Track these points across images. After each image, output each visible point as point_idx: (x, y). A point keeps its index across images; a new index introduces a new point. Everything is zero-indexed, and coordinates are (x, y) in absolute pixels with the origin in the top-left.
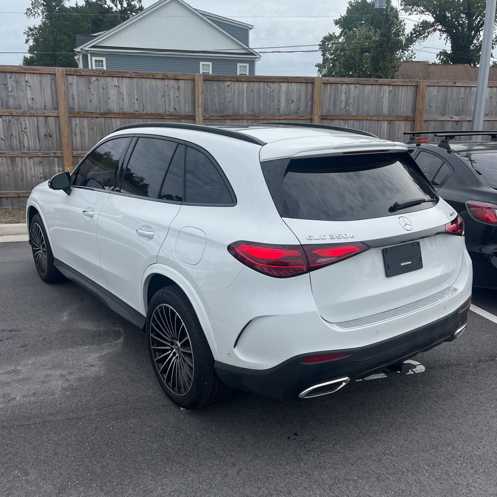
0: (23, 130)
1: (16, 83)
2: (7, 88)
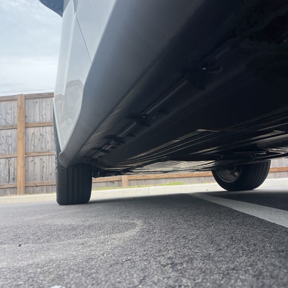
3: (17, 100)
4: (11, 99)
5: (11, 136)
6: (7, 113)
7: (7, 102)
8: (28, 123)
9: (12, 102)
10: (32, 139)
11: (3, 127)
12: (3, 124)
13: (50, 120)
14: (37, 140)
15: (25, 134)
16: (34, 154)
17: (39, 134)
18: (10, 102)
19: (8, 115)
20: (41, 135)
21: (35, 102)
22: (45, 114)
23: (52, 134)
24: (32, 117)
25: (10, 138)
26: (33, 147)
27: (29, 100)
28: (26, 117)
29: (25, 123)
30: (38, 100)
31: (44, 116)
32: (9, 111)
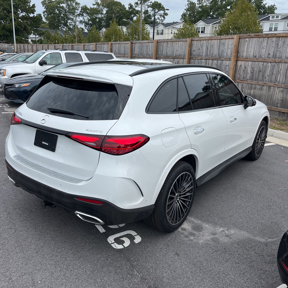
0: (279, 71)
1: (283, 43)
2: (278, 46)
3: (234, 38)
4: (231, 38)
5: (228, 66)
6: (228, 48)
7: (230, 40)
8: (239, 57)
9: (232, 39)
10: (239, 69)
11: (225, 59)
12: (225, 56)
13: (252, 57)
14: (242, 71)
15: (236, 65)
16: (238, 81)
17: (244, 67)
18: (231, 39)
19: (229, 49)
20: (245, 67)
21: (245, 41)
22: (250, 51)
23: (251, 67)
24: (242, 53)
25: (228, 67)
26: (239, 75)
27: (242, 39)
28: (238, 52)
29: (237, 57)
30: (247, 39)
31: (249, 52)
32: (230, 47)
